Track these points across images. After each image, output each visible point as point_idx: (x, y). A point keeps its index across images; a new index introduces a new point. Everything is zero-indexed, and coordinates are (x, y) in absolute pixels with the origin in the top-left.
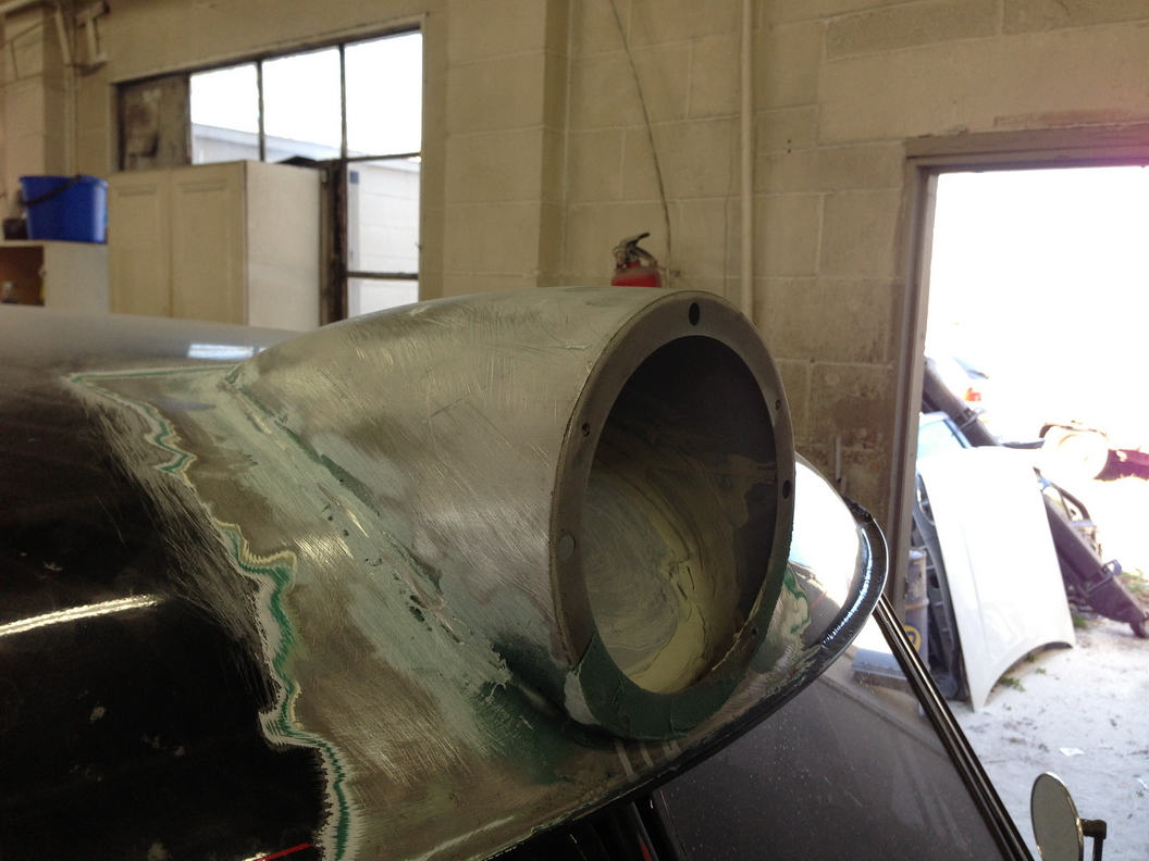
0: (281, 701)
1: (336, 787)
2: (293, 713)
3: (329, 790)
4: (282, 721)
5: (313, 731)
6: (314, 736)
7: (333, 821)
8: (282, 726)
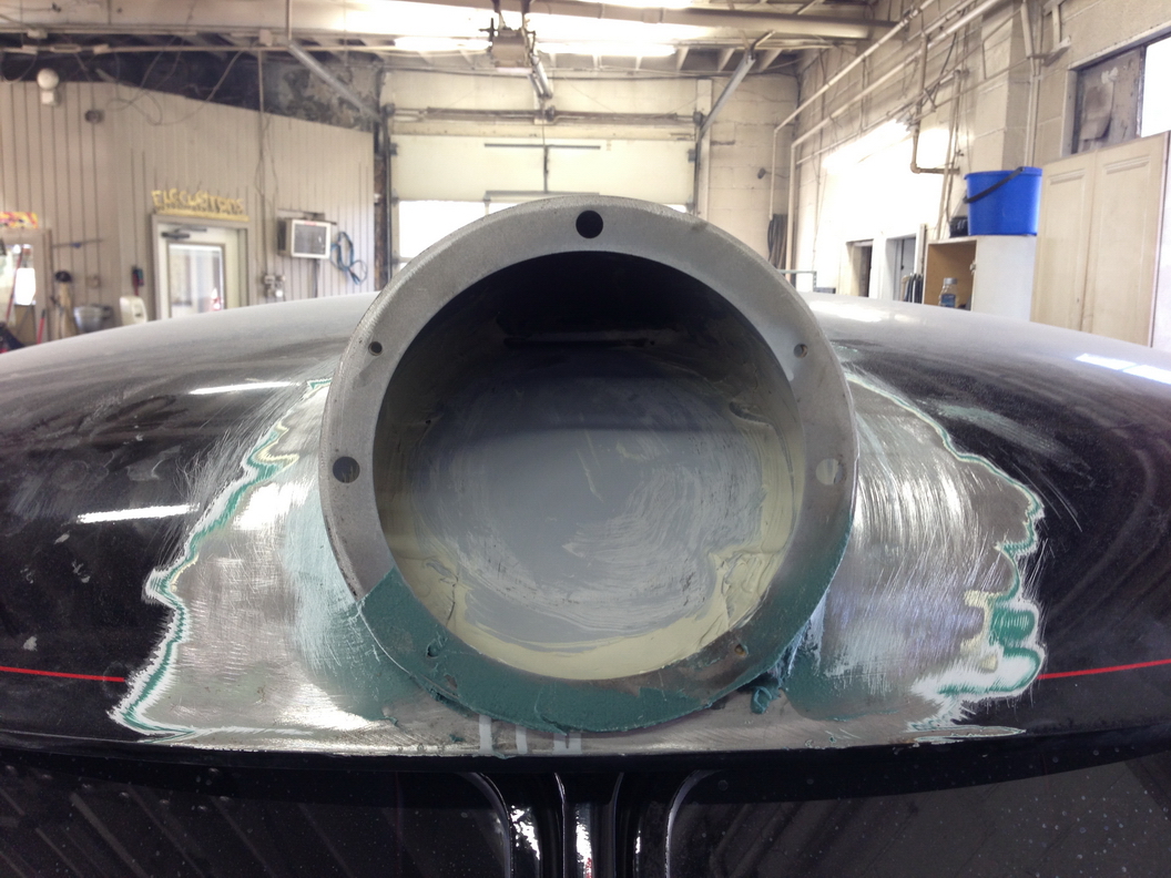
0: (176, 565)
1: (169, 646)
2: (177, 576)
3: (163, 645)
4: (164, 581)
5: (179, 595)
6: (179, 600)
7: (151, 670)
8: (162, 585)
